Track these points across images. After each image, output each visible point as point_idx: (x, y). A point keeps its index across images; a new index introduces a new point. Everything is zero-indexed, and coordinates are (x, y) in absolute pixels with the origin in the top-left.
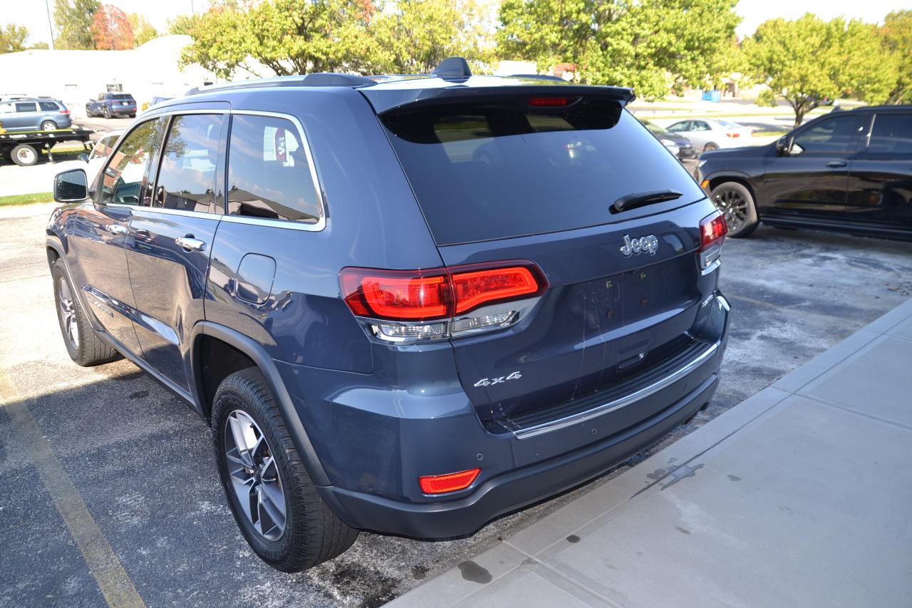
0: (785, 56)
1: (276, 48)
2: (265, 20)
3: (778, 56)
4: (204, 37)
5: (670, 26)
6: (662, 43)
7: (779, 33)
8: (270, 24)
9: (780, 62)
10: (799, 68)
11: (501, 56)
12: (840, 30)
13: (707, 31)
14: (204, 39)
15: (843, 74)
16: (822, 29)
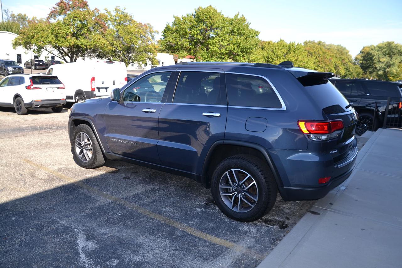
0: (274, 56)
1: (64, 42)
2: (59, 29)
3: (271, 56)
4: (29, 34)
5: (234, 42)
6: (232, 49)
7: (271, 47)
8: (61, 31)
9: (272, 58)
10: (279, 61)
11: (163, 51)
12: (293, 48)
13: (249, 45)
14: (29, 35)
15: (296, 64)
16: (286, 46)
